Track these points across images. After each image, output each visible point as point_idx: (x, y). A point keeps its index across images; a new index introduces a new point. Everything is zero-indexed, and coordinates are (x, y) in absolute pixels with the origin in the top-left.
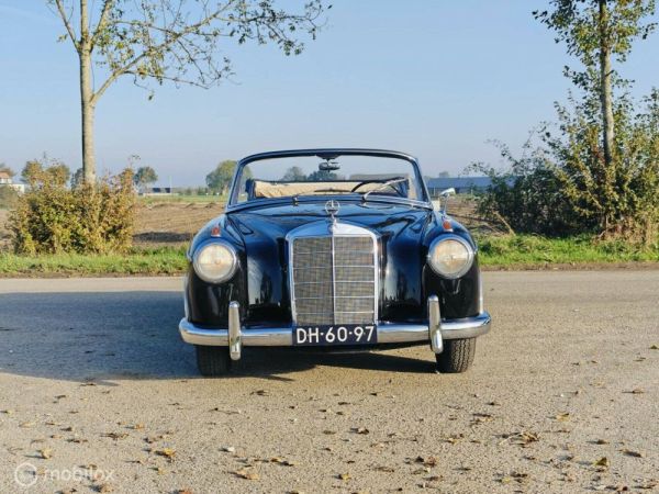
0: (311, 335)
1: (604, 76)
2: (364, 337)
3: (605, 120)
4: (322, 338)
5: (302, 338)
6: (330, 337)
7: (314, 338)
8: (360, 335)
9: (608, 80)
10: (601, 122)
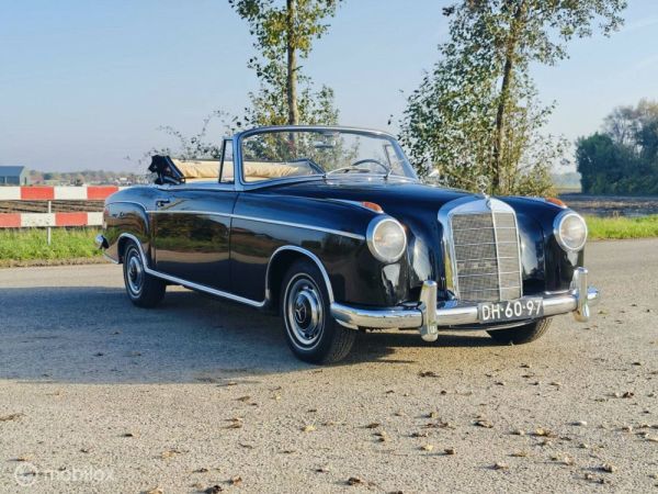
0: (493, 311)
1: (291, 71)
2: (534, 312)
3: (292, 114)
4: (502, 313)
5: (486, 315)
6: (509, 313)
7: (496, 314)
8: (531, 309)
9: (295, 75)
10: (287, 116)
